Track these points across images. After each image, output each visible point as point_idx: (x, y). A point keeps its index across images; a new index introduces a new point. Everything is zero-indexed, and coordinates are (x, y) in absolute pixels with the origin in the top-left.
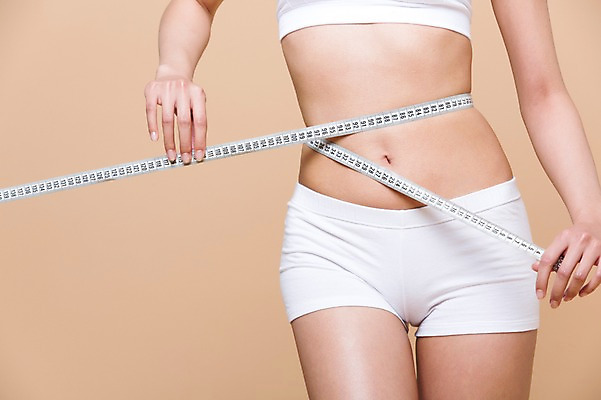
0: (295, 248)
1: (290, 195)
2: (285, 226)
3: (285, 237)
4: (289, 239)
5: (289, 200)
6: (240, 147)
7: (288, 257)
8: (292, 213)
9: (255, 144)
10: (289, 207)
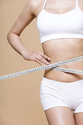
0: (44, 93)
1: (41, 80)
2: (40, 88)
3: (41, 90)
4: (42, 91)
5: (41, 81)
6: (32, 70)
7: (42, 95)
8: (42, 85)
9: (36, 70)
10: (41, 83)
